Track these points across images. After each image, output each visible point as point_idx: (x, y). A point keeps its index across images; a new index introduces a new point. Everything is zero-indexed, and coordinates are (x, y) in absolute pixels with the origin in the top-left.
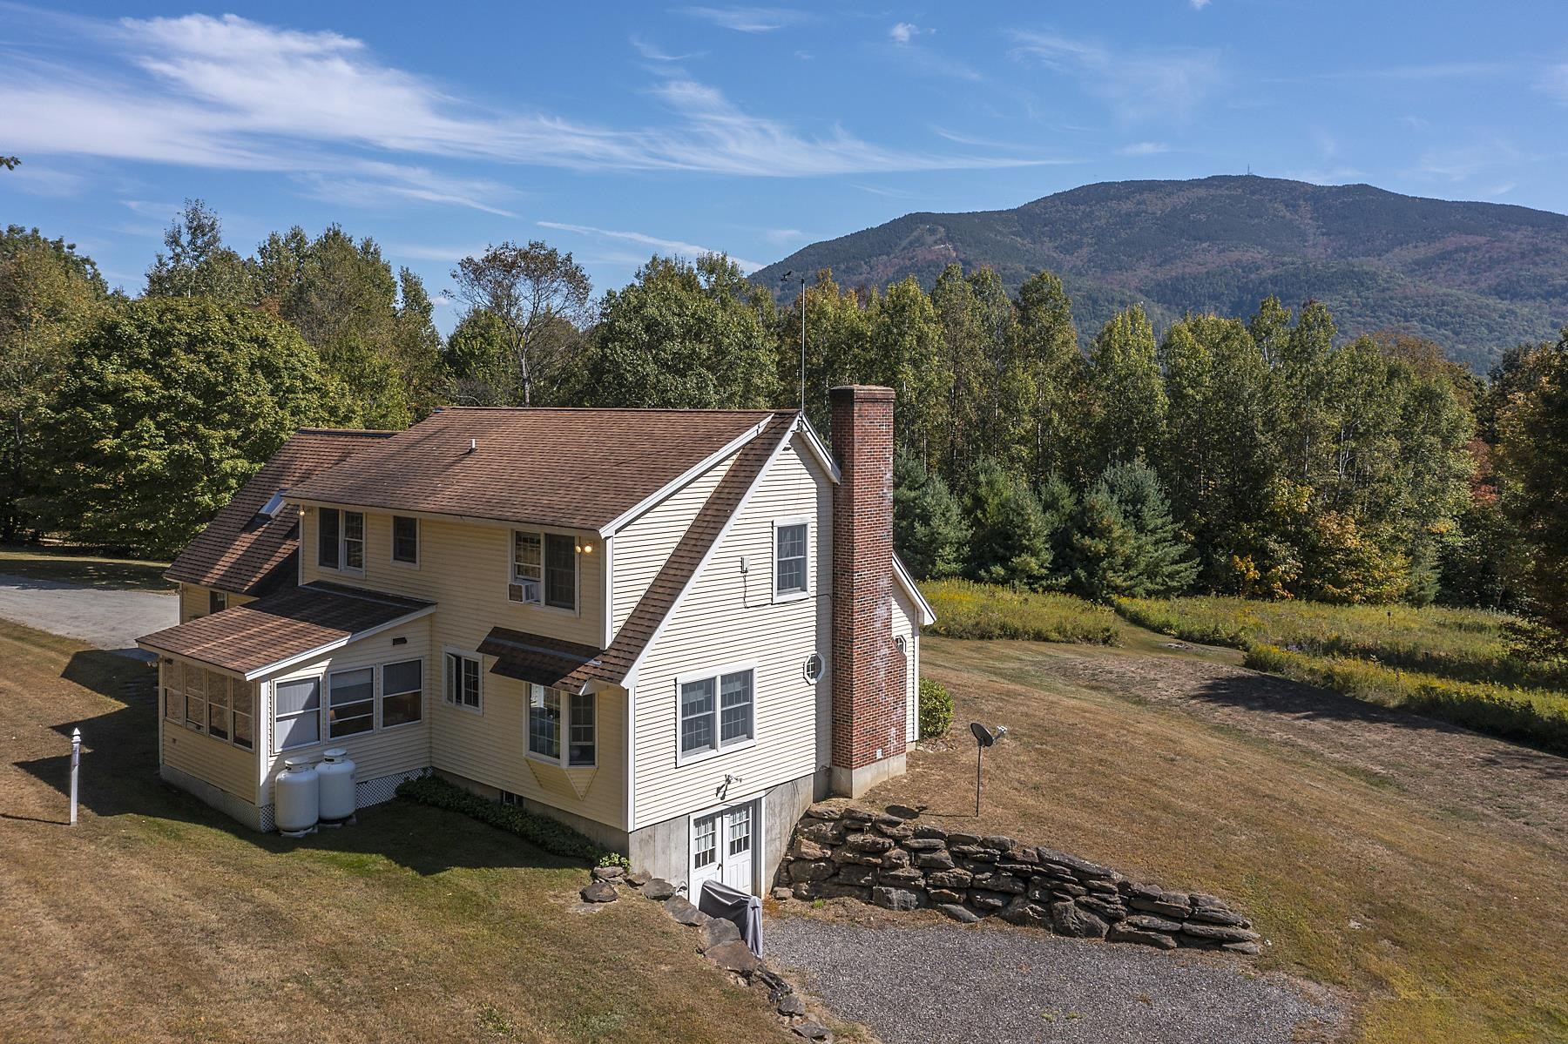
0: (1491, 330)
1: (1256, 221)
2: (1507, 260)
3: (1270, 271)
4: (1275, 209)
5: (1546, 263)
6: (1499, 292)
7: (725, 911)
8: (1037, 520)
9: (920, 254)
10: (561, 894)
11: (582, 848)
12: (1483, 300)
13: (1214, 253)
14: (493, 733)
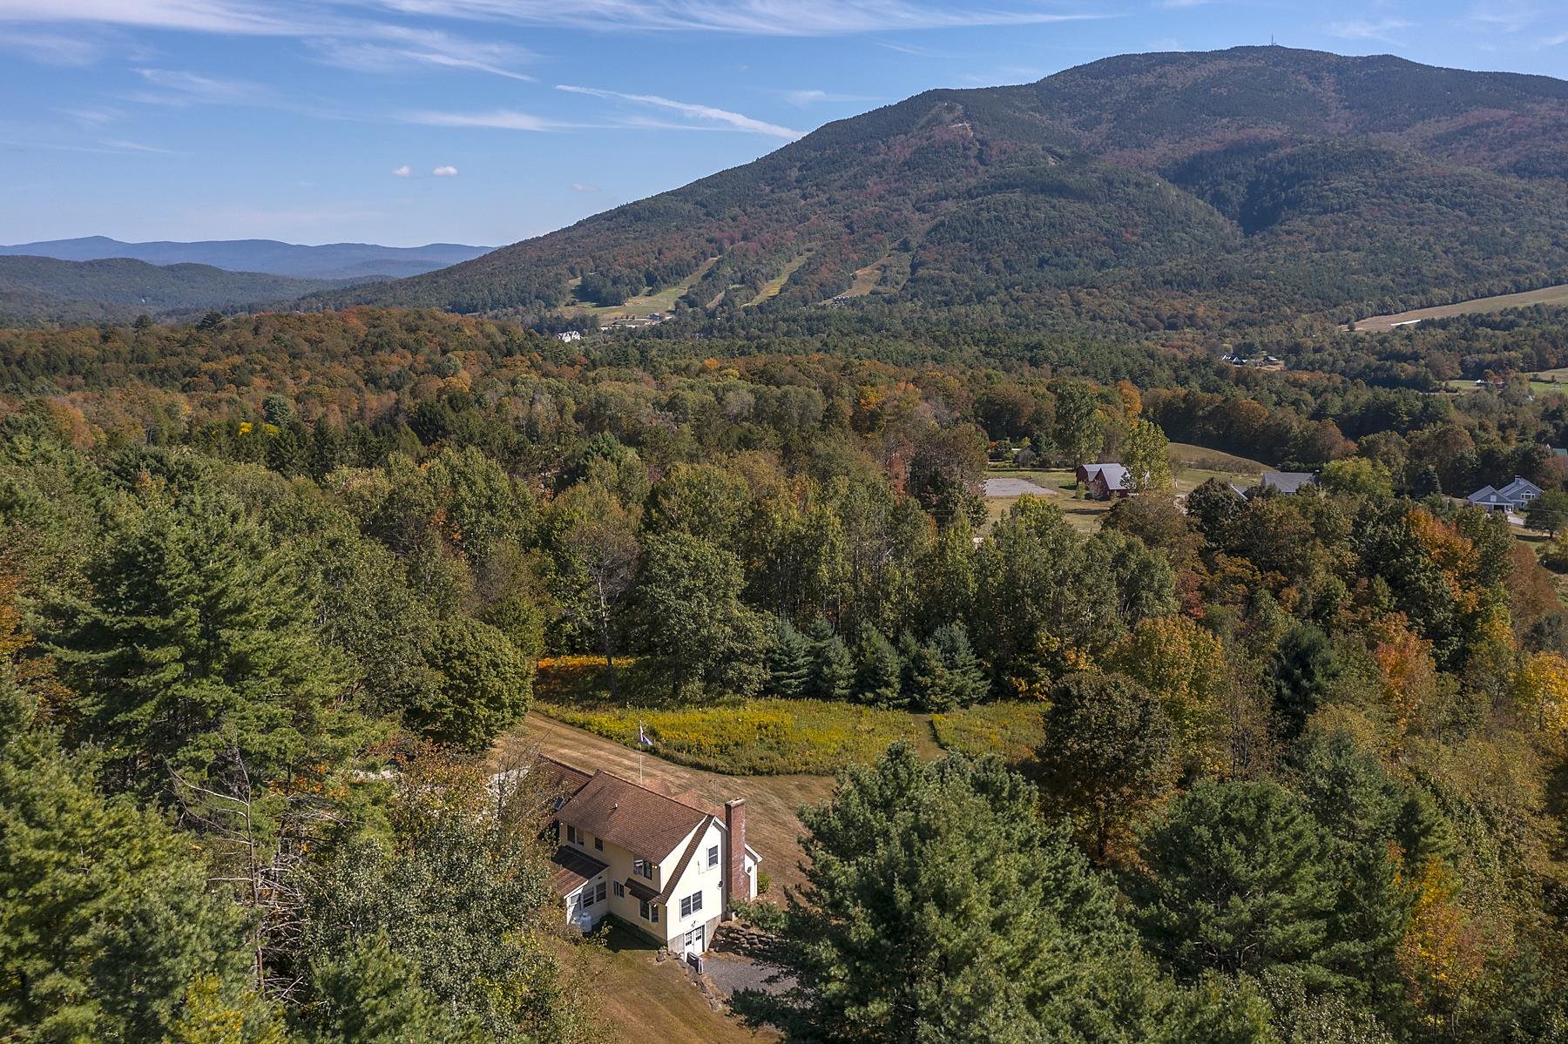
0: (1506, 211)
1: (1278, 94)
2: (1528, 135)
3: (1288, 150)
4: (1297, 81)
6: (1519, 170)
7: (693, 961)
8: (893, 663)
9: (939, 134)
10: (650, 958)
11: (655, 943)
12: (1500, 179)
13: (1233, 129)
14: (629, 908)
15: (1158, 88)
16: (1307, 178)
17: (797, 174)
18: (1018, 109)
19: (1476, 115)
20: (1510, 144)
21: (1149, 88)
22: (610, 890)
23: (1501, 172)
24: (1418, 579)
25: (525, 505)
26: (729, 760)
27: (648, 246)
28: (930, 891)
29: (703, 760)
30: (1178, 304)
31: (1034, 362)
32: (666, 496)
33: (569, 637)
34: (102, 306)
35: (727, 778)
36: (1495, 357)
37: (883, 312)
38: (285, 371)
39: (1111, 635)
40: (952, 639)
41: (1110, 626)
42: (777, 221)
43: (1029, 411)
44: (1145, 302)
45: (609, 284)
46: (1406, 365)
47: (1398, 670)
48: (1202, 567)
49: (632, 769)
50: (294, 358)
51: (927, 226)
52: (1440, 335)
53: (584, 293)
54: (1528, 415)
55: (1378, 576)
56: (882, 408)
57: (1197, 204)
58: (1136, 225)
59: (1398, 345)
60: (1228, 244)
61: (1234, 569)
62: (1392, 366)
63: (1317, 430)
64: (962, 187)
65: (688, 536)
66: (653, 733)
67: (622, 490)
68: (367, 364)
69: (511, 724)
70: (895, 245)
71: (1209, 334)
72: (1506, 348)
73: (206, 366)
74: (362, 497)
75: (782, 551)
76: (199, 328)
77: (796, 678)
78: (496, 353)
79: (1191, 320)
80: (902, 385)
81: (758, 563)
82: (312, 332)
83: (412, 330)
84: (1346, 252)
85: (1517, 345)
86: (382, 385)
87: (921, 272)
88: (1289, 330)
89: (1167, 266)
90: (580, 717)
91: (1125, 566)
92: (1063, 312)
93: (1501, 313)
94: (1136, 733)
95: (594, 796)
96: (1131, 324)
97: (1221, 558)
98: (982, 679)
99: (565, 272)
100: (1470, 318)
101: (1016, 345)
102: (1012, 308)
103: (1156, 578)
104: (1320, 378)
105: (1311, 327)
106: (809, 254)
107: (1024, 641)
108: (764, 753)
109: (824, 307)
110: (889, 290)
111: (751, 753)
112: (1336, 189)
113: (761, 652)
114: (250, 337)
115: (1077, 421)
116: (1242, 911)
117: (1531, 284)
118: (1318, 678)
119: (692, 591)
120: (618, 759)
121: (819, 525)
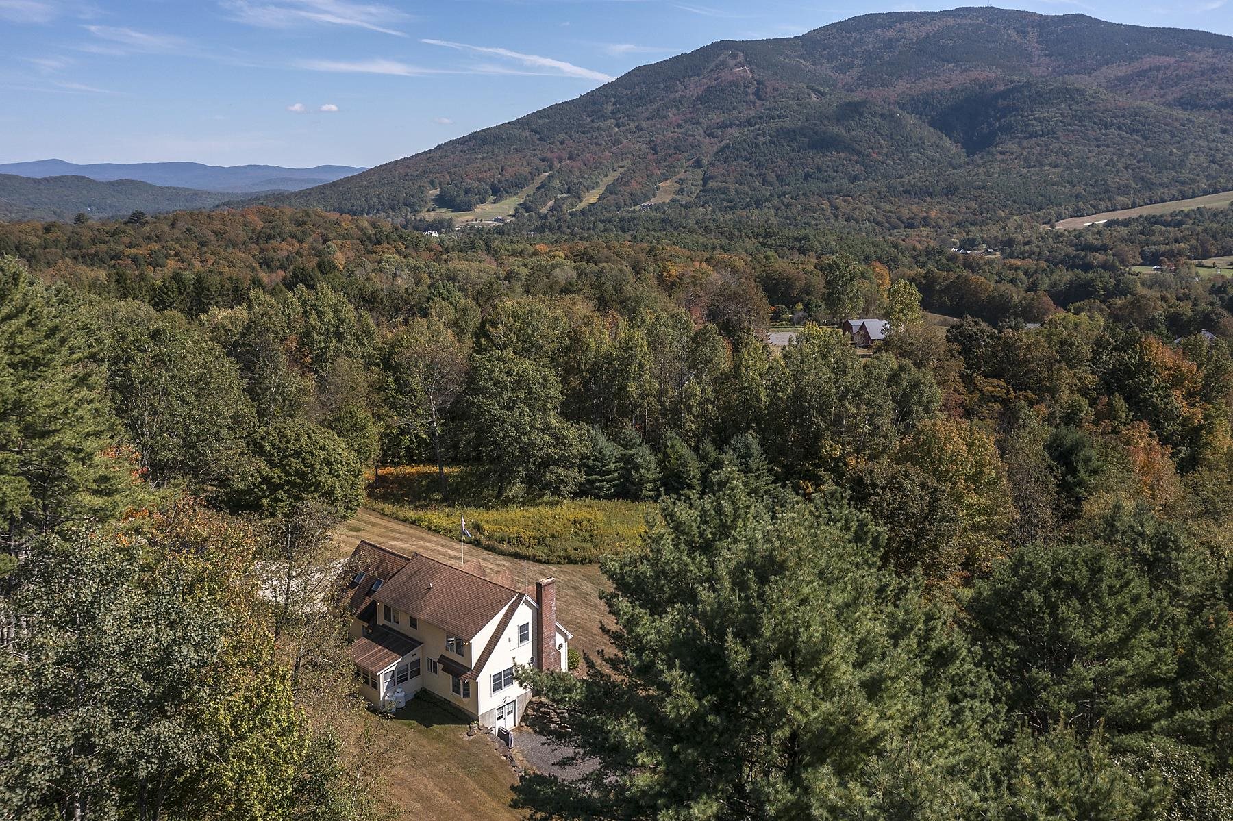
0: (1173, 136)
1: (993, 45)
2: (1190, 77)
3: (1001, 88)
4: (1008, 35)
5: (1221, 79)
6: (1183, 104)
7: (504, 736)
8: (694, 467)
9: (724, 75)
10: (462, 733)
11: (466, 717)
12: (1168, 111)
13: (957, 72)
14: (441, 684)
15: (898, 40)
16: (1016, 110)
17: (612, 107)
18: (788, 56)
19: (1148, 61)
20: (1176, 84)
21: (891, 40)
22: (424, 667)
23: (1168, 105)
24: (1151, 397)
25: (369, 334)
26: (546, 550)
27: (493, 165)
28: (774, 647)
29: (523, 550)
30: (915, 208)
31: (802, 251)
32: (494, 325)
33: (408, 449)
34: (55, 213)
35: (543, 566)
36: (1168, 247)
37: (680, 214)
38: (194, 255)
39: (887, 443)
40: (747, 447)
41: (886, 436)
42: (596, 144)
43: (799, 285)
44: (889, 207)
45: (462, 194)
46: (1097, 255)
47: (1146, 470)
48: (962, 389)
49: (455, 558)
50: (202, 246)
51: (716, 148)
52: (1124, 231)
53: (442, 201)
54: (1199, 290)
55: (1117, 394)
56: (681, 279)
57: (929, 131)
58: (881, 147)
59: (1090, 238)
60: (954, 162)
61: (991, 388)
62: (1086, 255)
63: (1033, 300)
64: (743, 118)
65: (512, 355)
66: (478, 527)
67: (457, 327)
68: (262, 251)
69: (344, 518)
70: (691, 162)
71: (940, 231)
72: (1176, 241)
73: (128, 251)
74: (224, 327)
75: (596, 371)
76: (126, 223)
77: (607, 482)
78: (367, 242)
79: (926, 221)
80: (697, 264)
81: (575, 382)
82: (218, 226)
83: (299, 224)
84: (1048, 168)
85: (1184, 239)
86: (273, 266)
87: (711, 184)
88: (1004, 228)
89: (906, 179)
90: (412, 514)
91: (897, 384)
92: (824, 215)
93: (1171, 215)
94: (926, 518)
95: (410, 577)
96: (878, 224)
97: (979, 380)
98: (773, 482)
99: (427, 185)
100: (1146, 218)
101: (787, 238)
102: (783, 212)
103: (925, 395)
104: (1030, 263)
105: (1021, 226)
106: (622, 170)
107: (810, 448)
108: (579, 545)
109: (634, 211)
110: (685, 198)
111: (567, 545)
112: (1039, 118)
113: (577, 458)
114: (167, 229)
115: (842, 286)
116: (1084, 679)
117: (1194, 193)
118: (1081, 474)
119: (514, 402)
120: (443, 549)
121: (628, 347)
